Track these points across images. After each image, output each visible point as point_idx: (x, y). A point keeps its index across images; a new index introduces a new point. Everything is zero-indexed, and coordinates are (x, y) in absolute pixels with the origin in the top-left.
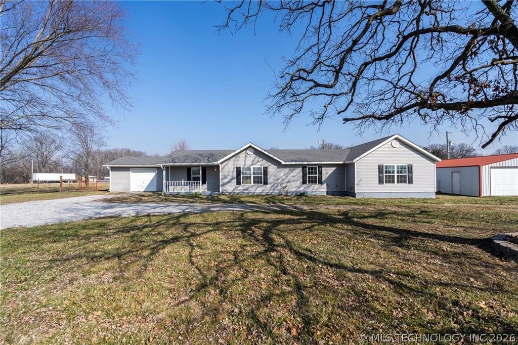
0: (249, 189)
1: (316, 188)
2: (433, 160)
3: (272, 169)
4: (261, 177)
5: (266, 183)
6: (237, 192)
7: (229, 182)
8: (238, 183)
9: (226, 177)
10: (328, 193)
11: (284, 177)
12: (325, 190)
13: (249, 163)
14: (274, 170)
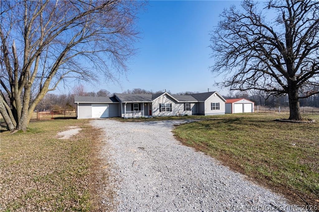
0: (165, 114)
1: (188, 112)
2: (224, 101)
3: (173, 104)
4: (169, 108)
5: (171, 111)
6: (159, 115)
7: (156, 111)
8: (160, 111)
9: (155, 108)
10: (192, 114)
11: (178, 108)
12: (191, 113)
13: (164, 101)
14: (174, 105)
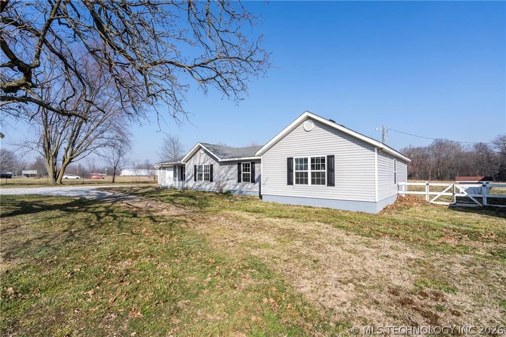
0: (202, 186)
1: (249, 187)
3: (216, 166)
4: (209, 174)
5: (212, 180)
6: (195, 187)
7: (190, 179)
8: (195, 180)
9: (189, 174)
11: (224, 175)
12: (257, 190)
13: (202, 161)
14: (218, 168)
